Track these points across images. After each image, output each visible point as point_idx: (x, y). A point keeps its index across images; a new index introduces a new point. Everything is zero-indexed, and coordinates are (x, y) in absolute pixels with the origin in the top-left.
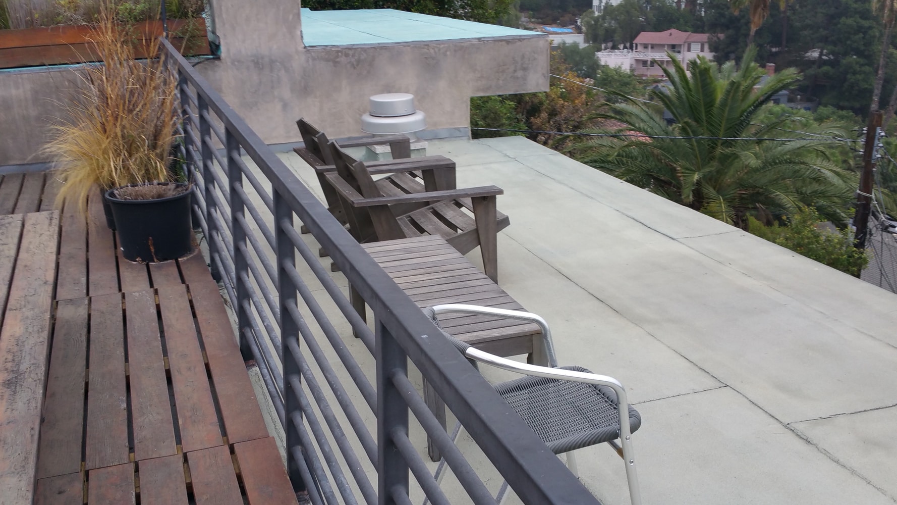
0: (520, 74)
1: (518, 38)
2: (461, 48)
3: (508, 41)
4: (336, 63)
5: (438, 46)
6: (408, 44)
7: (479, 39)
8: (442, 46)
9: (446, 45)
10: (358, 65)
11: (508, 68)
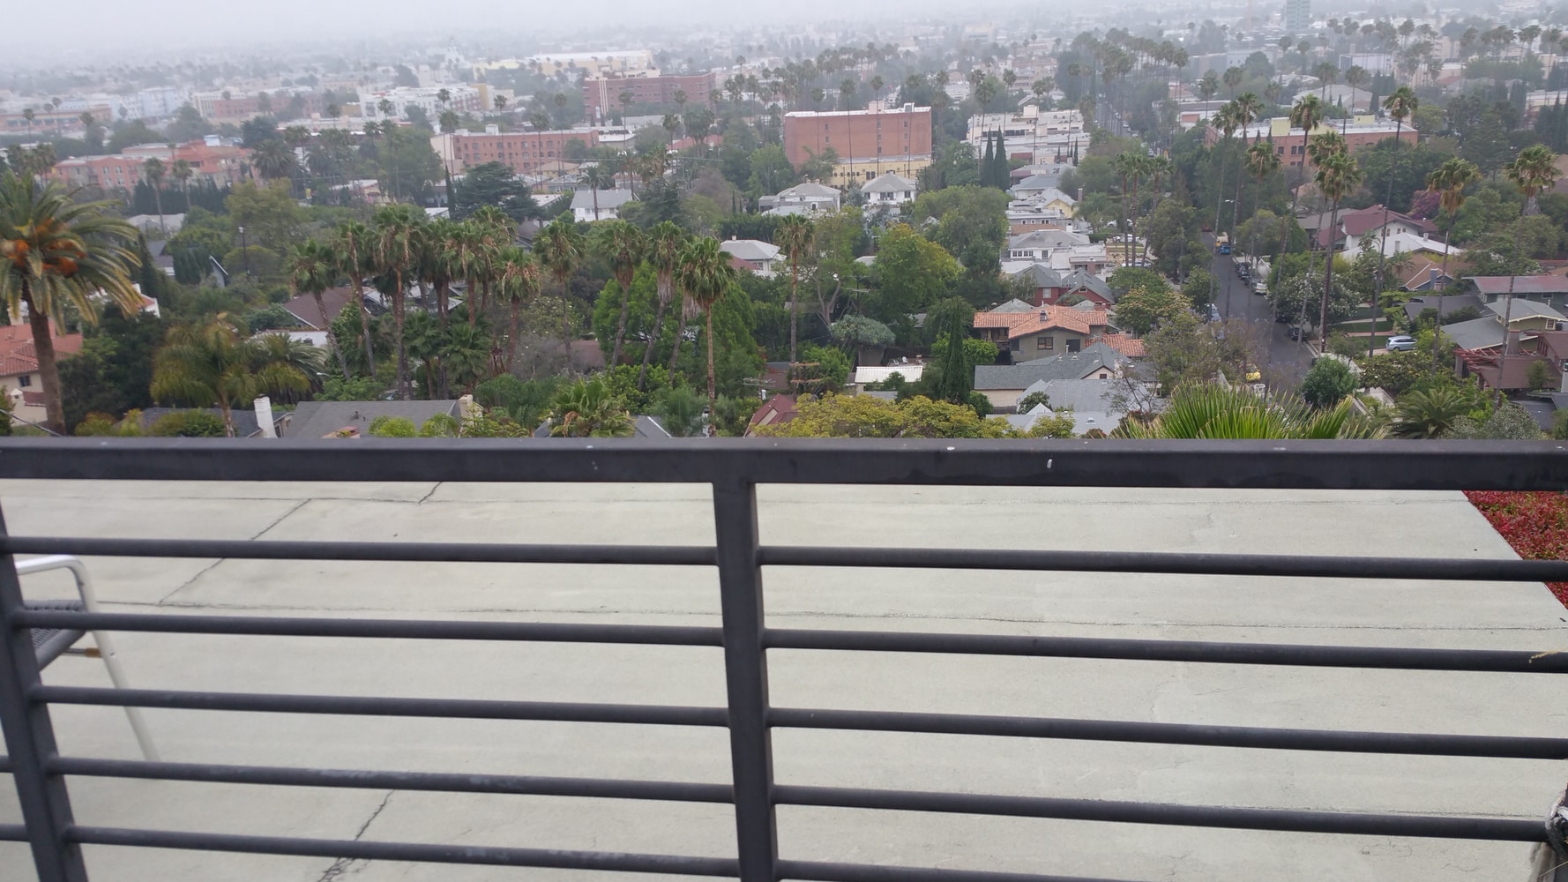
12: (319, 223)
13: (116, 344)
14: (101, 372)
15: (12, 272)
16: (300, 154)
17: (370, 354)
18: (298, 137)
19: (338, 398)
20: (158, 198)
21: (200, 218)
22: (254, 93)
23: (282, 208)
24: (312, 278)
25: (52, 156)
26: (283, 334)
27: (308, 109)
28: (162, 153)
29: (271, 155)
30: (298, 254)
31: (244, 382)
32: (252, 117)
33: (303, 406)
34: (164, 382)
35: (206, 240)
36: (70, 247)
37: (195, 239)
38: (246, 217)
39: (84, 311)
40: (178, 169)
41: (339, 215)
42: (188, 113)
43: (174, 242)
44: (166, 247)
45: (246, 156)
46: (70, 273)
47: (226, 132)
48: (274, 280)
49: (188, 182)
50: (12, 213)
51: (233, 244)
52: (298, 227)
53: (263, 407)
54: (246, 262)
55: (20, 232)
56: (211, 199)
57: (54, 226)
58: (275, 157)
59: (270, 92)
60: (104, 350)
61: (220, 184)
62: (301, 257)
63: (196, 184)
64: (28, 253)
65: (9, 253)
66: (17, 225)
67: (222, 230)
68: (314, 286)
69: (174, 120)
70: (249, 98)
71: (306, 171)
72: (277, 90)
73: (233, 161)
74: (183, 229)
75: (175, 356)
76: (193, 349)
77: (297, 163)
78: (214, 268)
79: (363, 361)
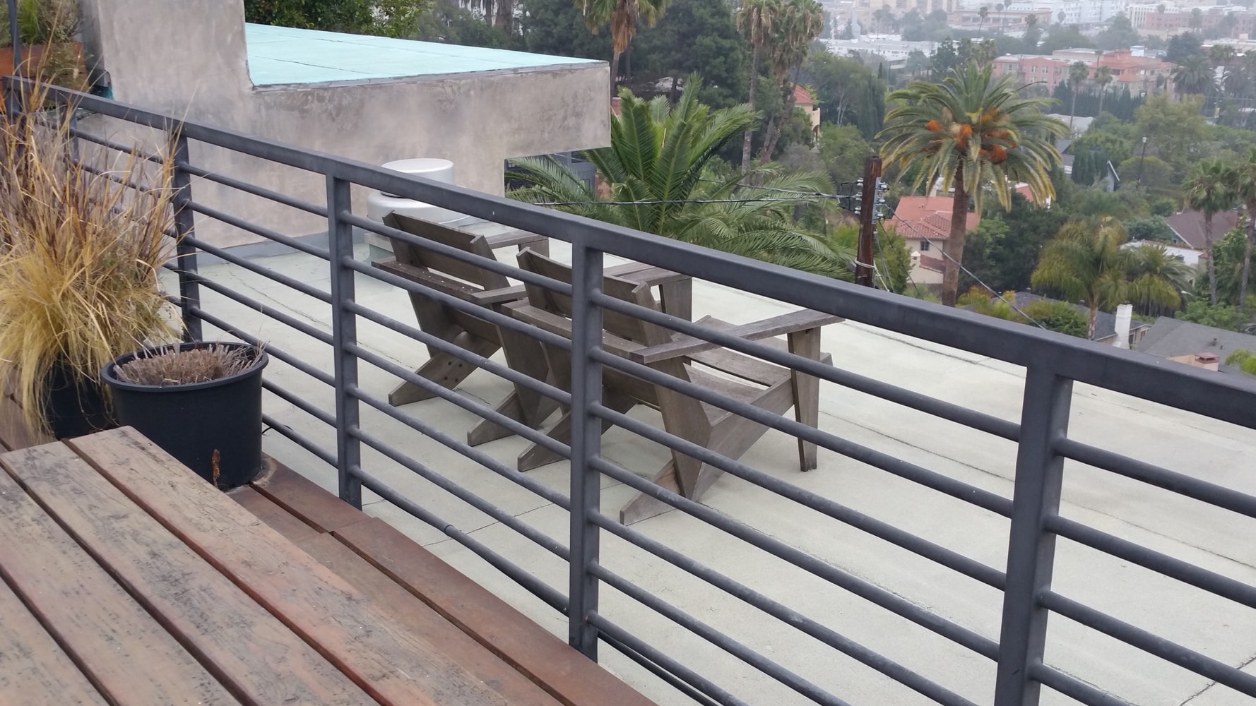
0: (571, 122)
1: (569, 68)
2: (488, 83)
3: (555, 73)
4: (303, 112)
5: (457, 82)
6: (413, 80)
7: (515, 71)
8: (463, 82)
9: (469, 81)
10: (338, 115)
11: (556, 115)
12: (1221, 143)
13: (1007, 229)
14: (988, 251)
15: (953, 152)
16: (1219, 73)
17: (1244, 283)
18: (1222, 56)
19: (1199, 321)
20: (1074, 100)
21: (1108, 123)
22: (1188, 9)
23: (1189, 124)
24: (1208, 198)
25: (994, 52)
26: (1160, 247)
27: (1237, 28)
28: (1088, 58)
29: (1192, 71)
30: (1202, 172)
31: (1117, 288)
32: (1180, 31)
33: (1162, 321)
34: (1046, 272)
35: (1109, 145)
36: (1006, 137)
37: (1099, 143)
38: (1152, 128)
39: (1003, 196)
40: (1100, 75)
41: (1243, 138)
42: (1121, 23)
43: (1079, 143)
44: (1070, 146)
45: (1166, 70)
46: (997, 161)
47: (1152, 44)
48: (1161, 193)
49: (1105, 88)
50: (967, 100)
51: (1132, 153)
52: (1199, 144)
53: (1125, 314)
54: (1140, 172)
55: (970, 118)
56: (1124, 107)
57: (997, 117)
58: (1196, 73)
59: (1204, 9)
60: (996, 232)
61: (1134, 93)
62: (1204, 176)
63: (1111, 91)
64: (970, 137)
65: (955, 136)
66: (968, 111)
67: (1125, 137)
68: (1209, 206)
69: (1106, 28)
70: (1183, 14)
71: (1220, 90)
72: (1211, 7)
73: (1152, 73)
74: (1088, 132)
75: (1061, 250)
76: (1080, 247)
77: (1214, 81)
78: (1109, 173)
79: (1235, 289)
